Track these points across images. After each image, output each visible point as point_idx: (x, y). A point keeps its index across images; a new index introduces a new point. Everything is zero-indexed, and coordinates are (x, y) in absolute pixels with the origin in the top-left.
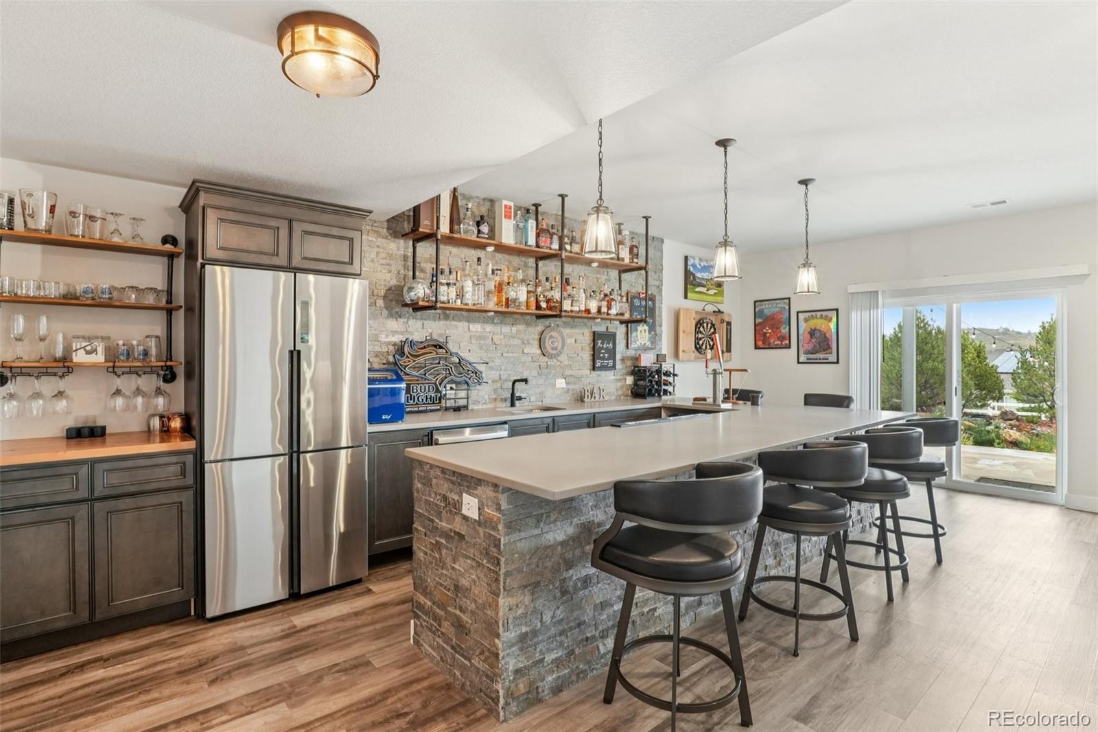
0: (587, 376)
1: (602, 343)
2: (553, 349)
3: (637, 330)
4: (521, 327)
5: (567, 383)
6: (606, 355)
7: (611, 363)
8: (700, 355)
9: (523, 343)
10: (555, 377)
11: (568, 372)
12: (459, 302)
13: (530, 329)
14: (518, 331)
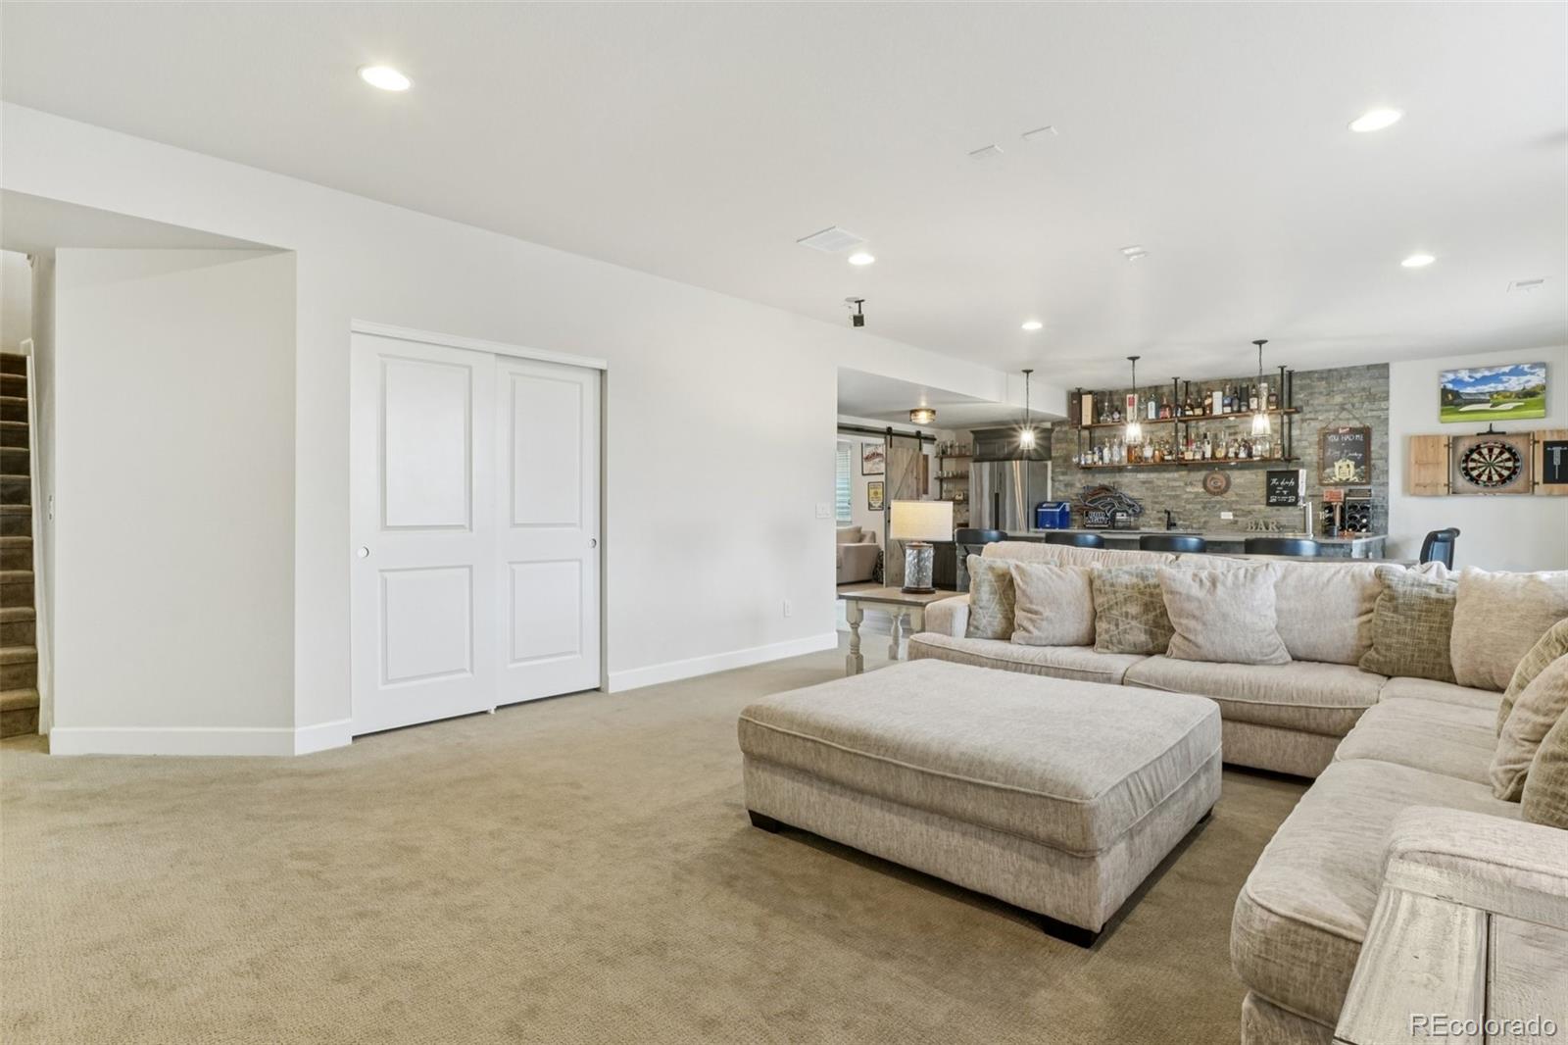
0: (1260, 511)
1: (1280, 480)
2: (1215, 488)
3: (1334, 466)
4: (1184, 473)
5: (1235, 515)
6: (1285, 492)
7: (1292, 499)
8: (1472, 486)
9: (1186, 484)
10: (1221, 510)
11: (1234, 507)
12: (1100, 463)
13: (1192, 474)
14: (1181, 476)
